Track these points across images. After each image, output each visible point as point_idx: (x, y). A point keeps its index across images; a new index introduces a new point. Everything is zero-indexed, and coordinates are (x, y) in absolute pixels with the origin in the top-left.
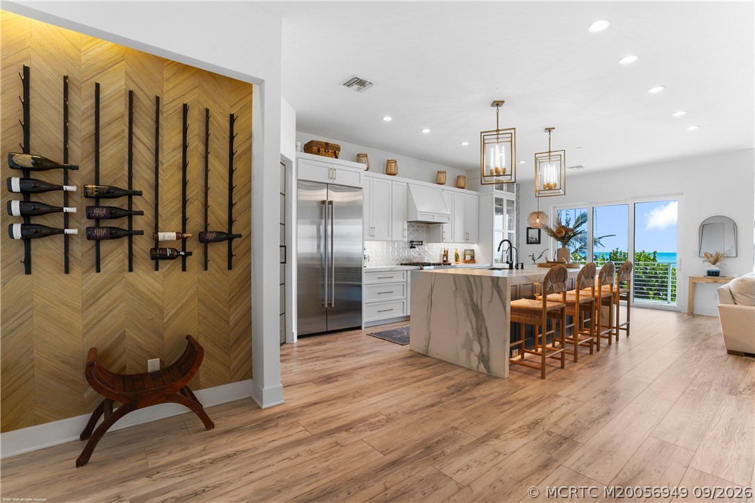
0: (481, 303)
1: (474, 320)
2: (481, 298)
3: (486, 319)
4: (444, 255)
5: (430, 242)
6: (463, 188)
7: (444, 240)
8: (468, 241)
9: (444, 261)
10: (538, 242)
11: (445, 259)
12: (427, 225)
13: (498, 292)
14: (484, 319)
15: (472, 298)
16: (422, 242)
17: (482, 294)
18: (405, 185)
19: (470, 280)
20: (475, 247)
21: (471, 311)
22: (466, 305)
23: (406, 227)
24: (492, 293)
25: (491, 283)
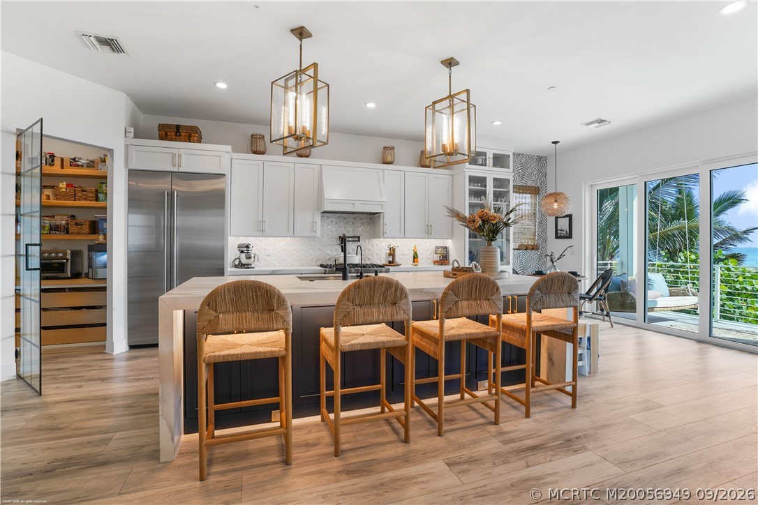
4: (390, 254)
5: (374, 238)
6: (429, 167)
7: (385, 235)
8: (430, 236)
9: (390, 262)
10: (570, 236)
11: (391, 259)
12: (369, 216)
16: (359, 237)
18: (317, 167)
20: (449, 243)
23: (316, 220)
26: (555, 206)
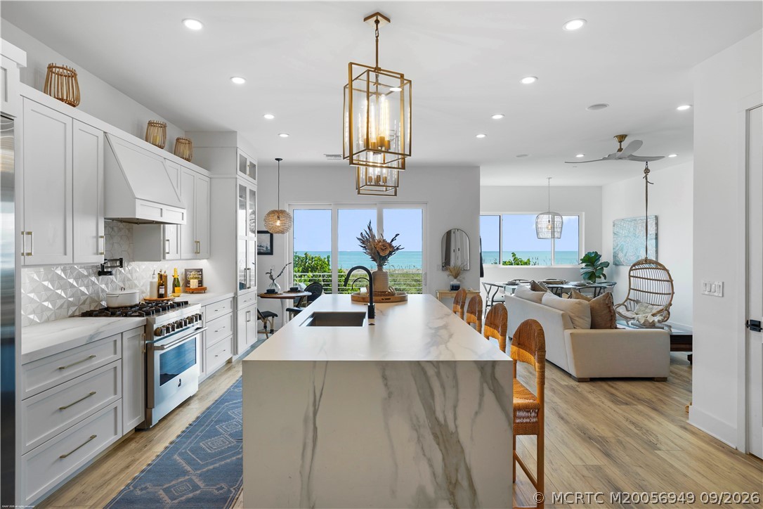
0: (455, 419)
1: (438, 456)
2: (455, 407)
3: (467, 451)
4: (159, 284)
5: (134, 260)
7: (167, 256)
8: (197, 256)
9: (160, 296)
10: (270, 252)
11: (162, 292)
13: (494, 392)
14: (463, 451)
15: (431, 411)
16: (121, 260)
17: (457, 400)
18: (101, 135)
19: (425, 373)
21: (429, 439)
22: (416, 428)
23: (102, 232)
24: (482, 395)
25: (477, 374)
26: (278, 223)
